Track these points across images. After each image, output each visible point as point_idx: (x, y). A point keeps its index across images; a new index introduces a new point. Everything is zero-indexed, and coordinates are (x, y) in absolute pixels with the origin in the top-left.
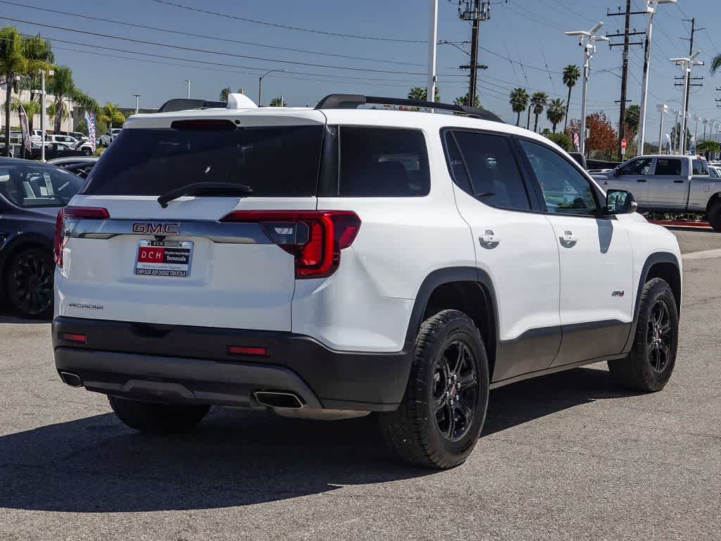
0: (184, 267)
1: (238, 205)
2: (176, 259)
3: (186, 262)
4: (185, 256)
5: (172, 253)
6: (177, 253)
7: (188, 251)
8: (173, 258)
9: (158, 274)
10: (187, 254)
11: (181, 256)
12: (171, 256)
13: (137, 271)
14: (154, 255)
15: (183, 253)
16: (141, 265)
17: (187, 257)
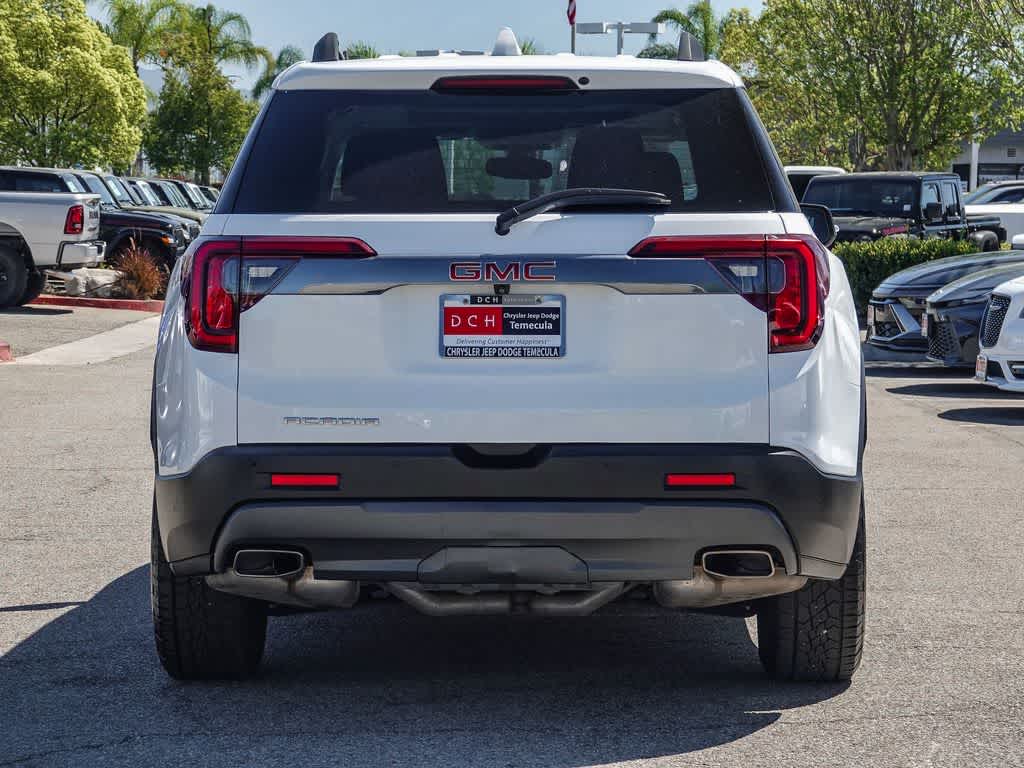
0: (554, 341)
1: (654, 228)
2: (531, 326)
3: (556, 331)
4: (549, 320)
5: (523, 316)
6: (530, 316)
7: (556, 310)
8: (524, 325)
9: (496, 355)
10: (554, 317)
11: (541, 321)
12: (518, 321)
13: (445, 351)
14: (480, 321)
15: (544, 316)
16: (451, 340)
17: (556, 323)
